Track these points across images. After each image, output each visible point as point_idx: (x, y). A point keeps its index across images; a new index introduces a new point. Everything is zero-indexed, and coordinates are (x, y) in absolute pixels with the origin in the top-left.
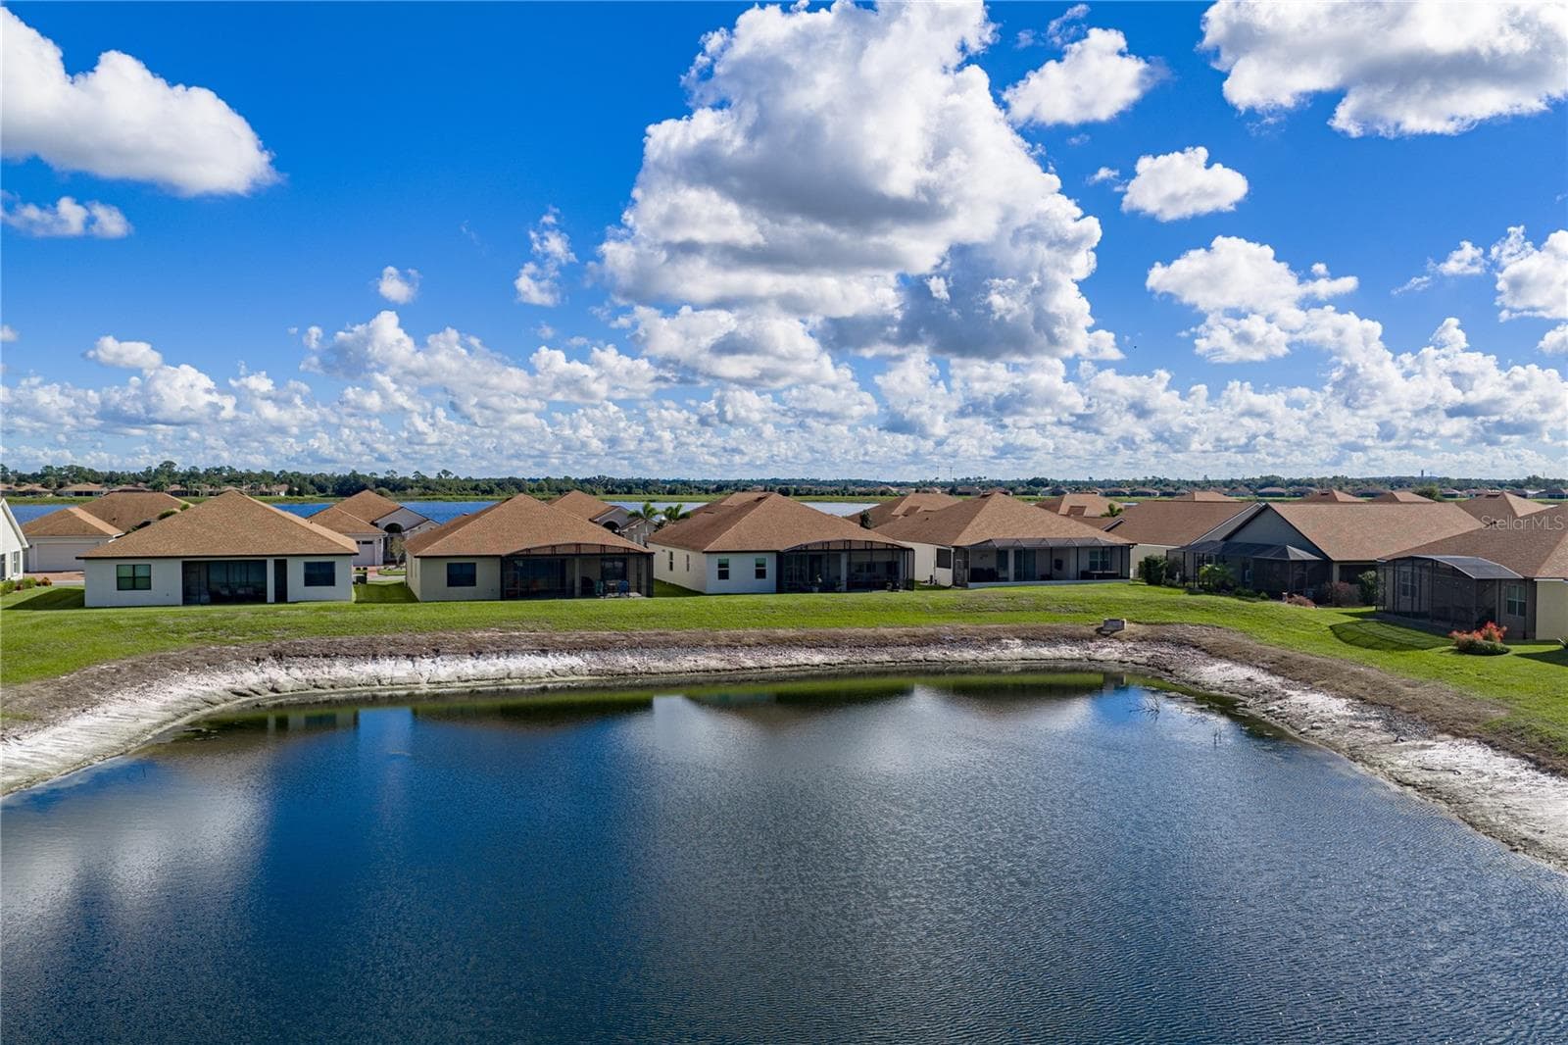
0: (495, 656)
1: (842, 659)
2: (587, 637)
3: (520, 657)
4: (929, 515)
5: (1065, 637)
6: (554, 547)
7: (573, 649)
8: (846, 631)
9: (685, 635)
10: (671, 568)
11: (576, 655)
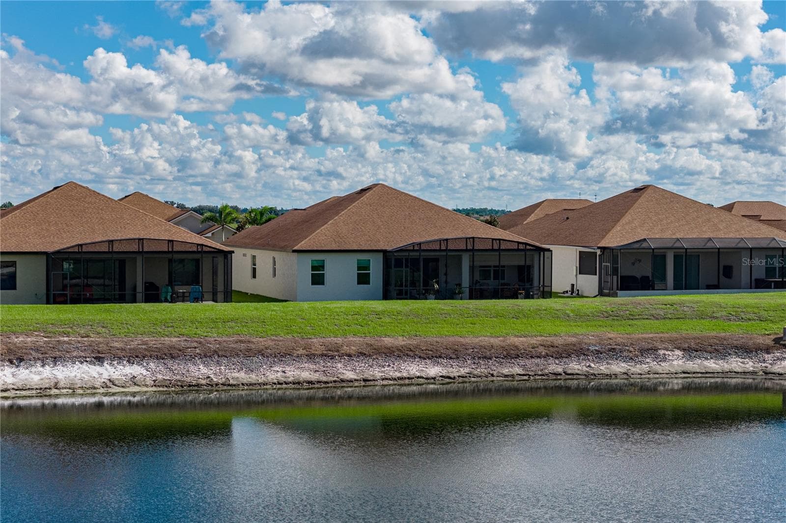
0: (39, 364)
1: (463, 371)
2: (151, 344)
3: (69, 364)
4: (570, 214)
5: (736, 347)
6: (111, 242)
7: (134, 356)
8: (468, 340)
9: (271, 343)
10: (254, 276)
11: (139, 364)
